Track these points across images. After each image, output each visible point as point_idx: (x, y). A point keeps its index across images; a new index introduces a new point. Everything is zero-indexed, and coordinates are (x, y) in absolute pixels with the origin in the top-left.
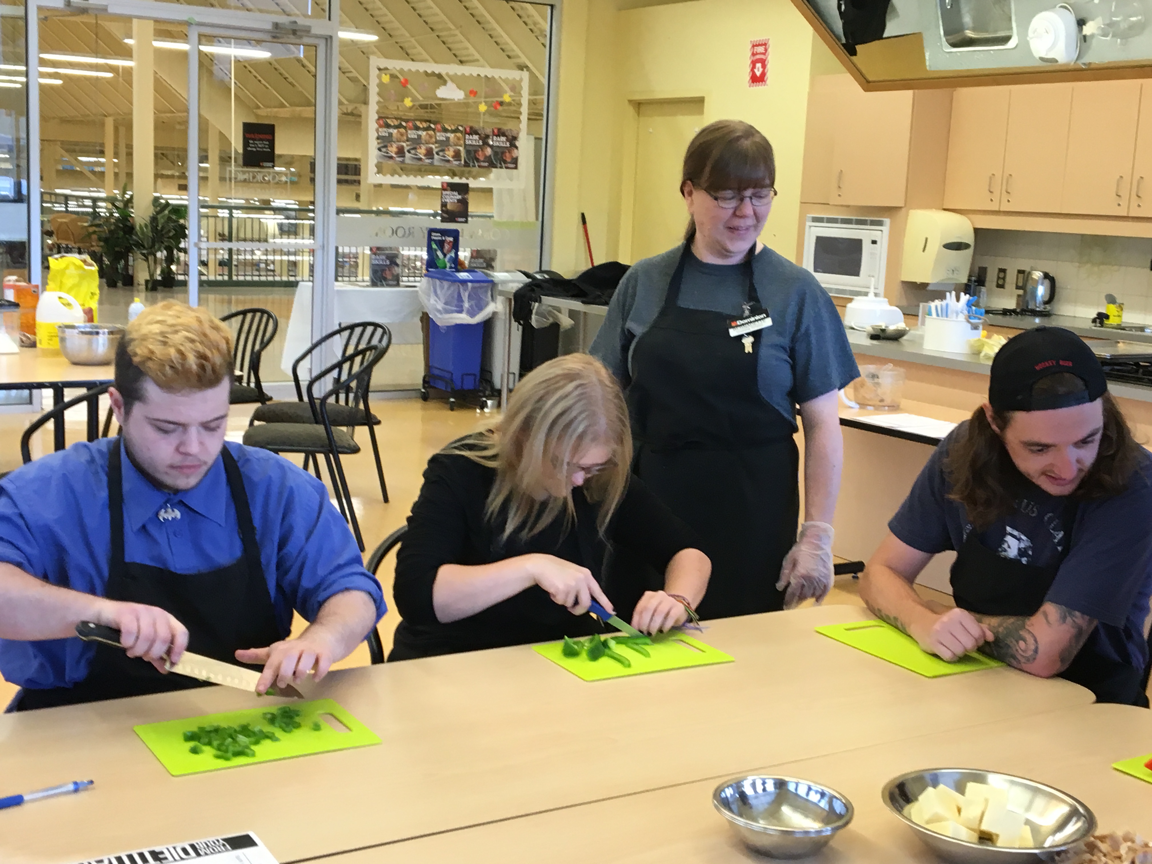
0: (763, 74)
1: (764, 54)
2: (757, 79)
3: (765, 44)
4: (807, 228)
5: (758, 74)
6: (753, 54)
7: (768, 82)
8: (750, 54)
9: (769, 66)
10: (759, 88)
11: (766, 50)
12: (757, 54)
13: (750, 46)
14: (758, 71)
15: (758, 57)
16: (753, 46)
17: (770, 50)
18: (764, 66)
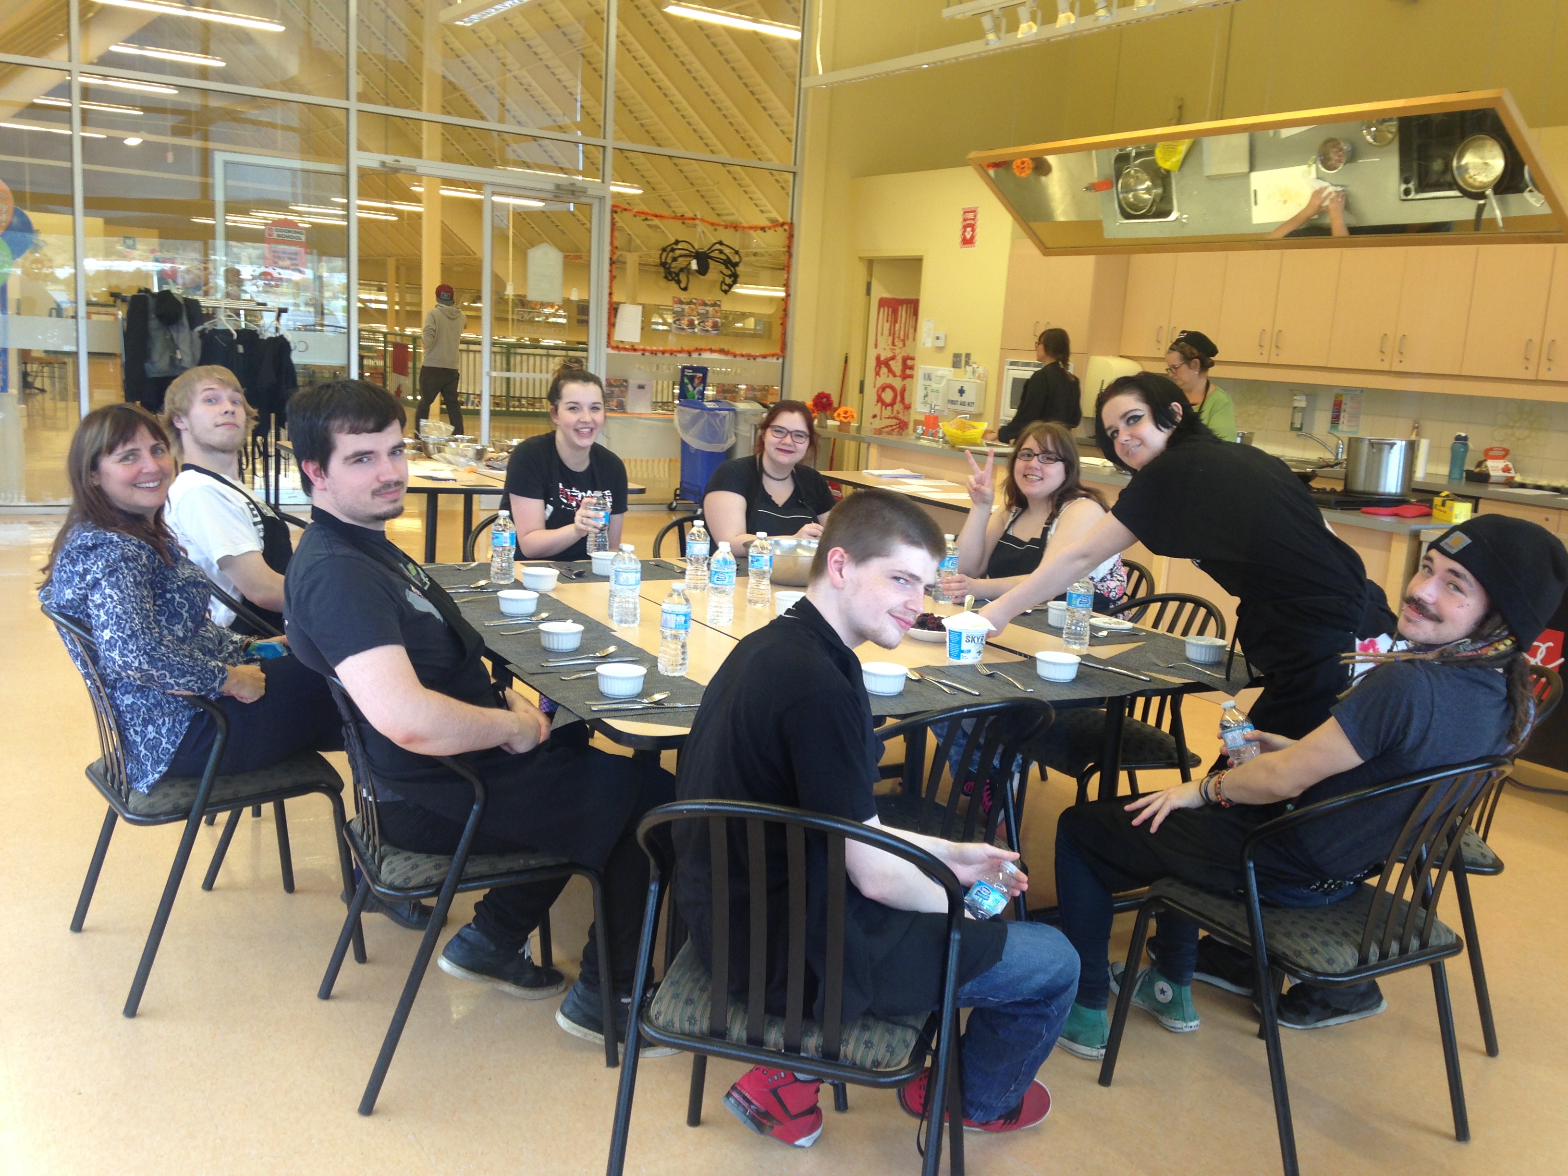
0: (973, 237)
1: (974, 219)
2: (967, 242)
3: (974, 211)
4: (1006, 371)
5: (968, 236)
6: (965, 220)
7: (976, 244)
8: (961, 220)
9: (978, 230)
10: (968, 250)
11: (975, 216)
12: (968, 219)
13: (962, 212)
14: (968, 234)
15: (968, 222)
16: (965, 212)
17: (978, 216)
18: (973, 231)
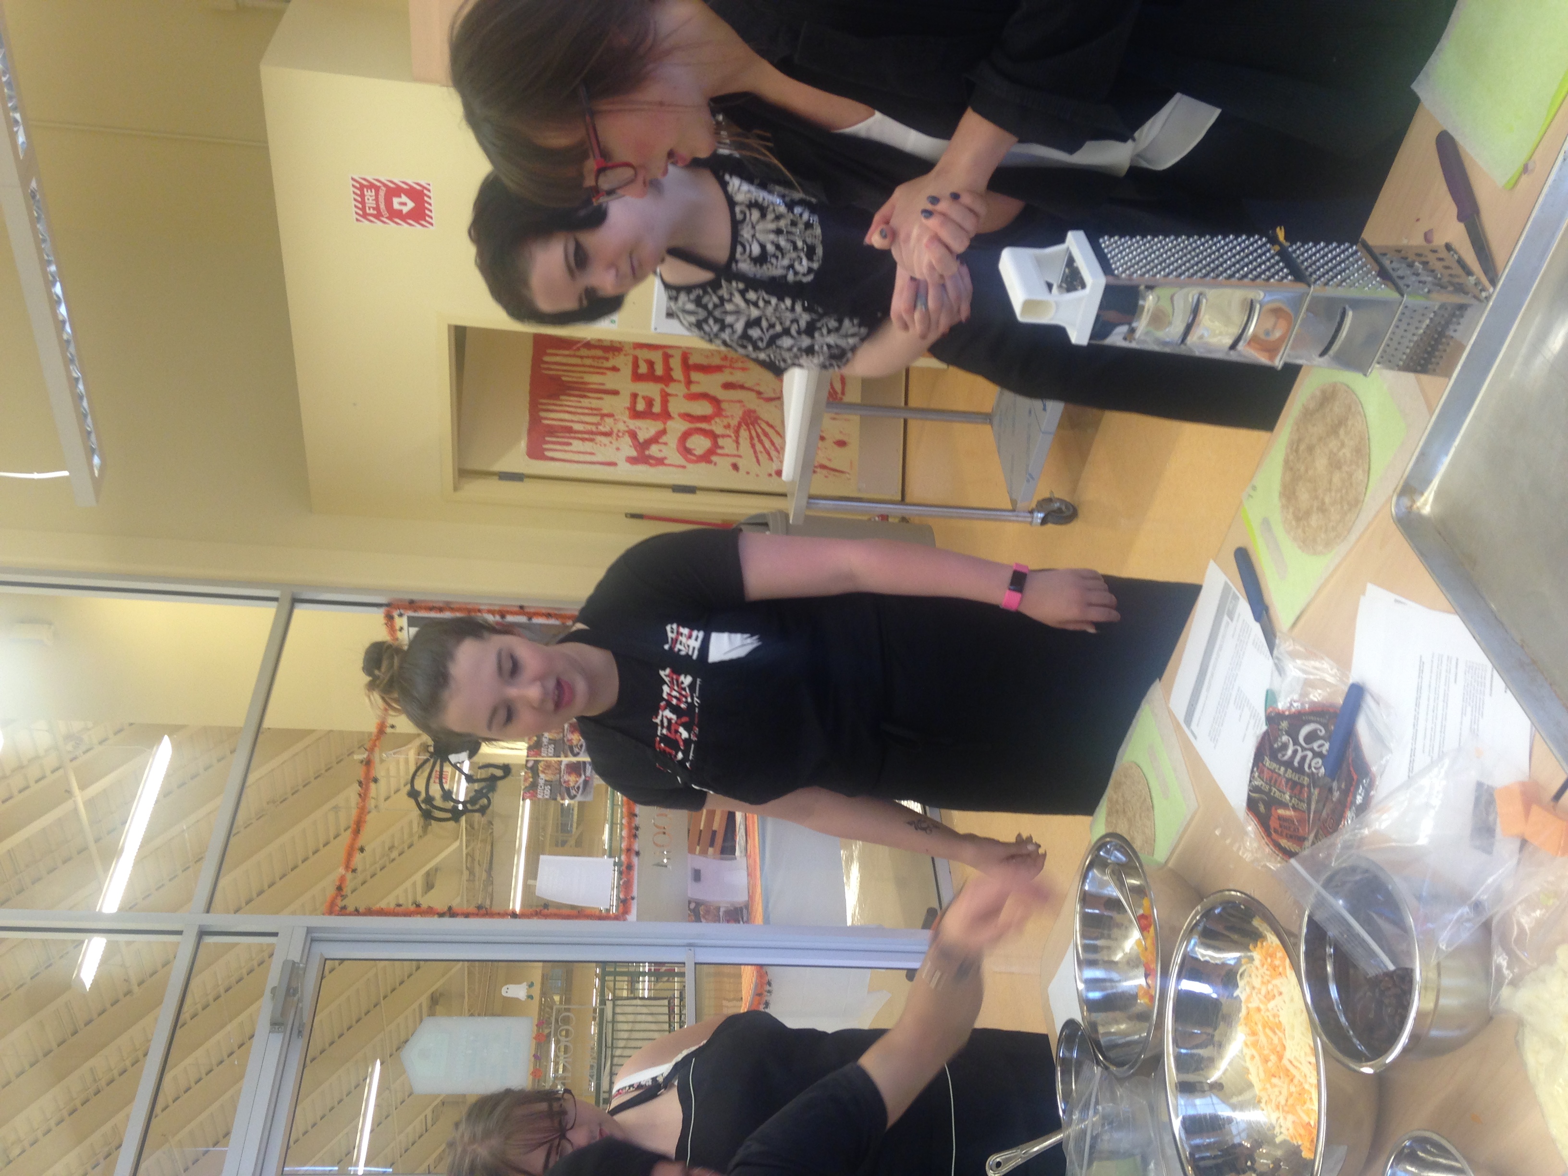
0: (411, 193)
1: (377, 189)
2: (420, 207)
5: (411, 205)
6: (378, 216)
7: (425, 184)
8: (378, 225)
9: (398, 179)
10: (434, 204)
11: (371, 186)
12: (377, 208)
13: (365, 227)
14: (405, 204)
15: (382, 206)
16: (365, 215)
17: (370, 173)
18: (398, 191)
